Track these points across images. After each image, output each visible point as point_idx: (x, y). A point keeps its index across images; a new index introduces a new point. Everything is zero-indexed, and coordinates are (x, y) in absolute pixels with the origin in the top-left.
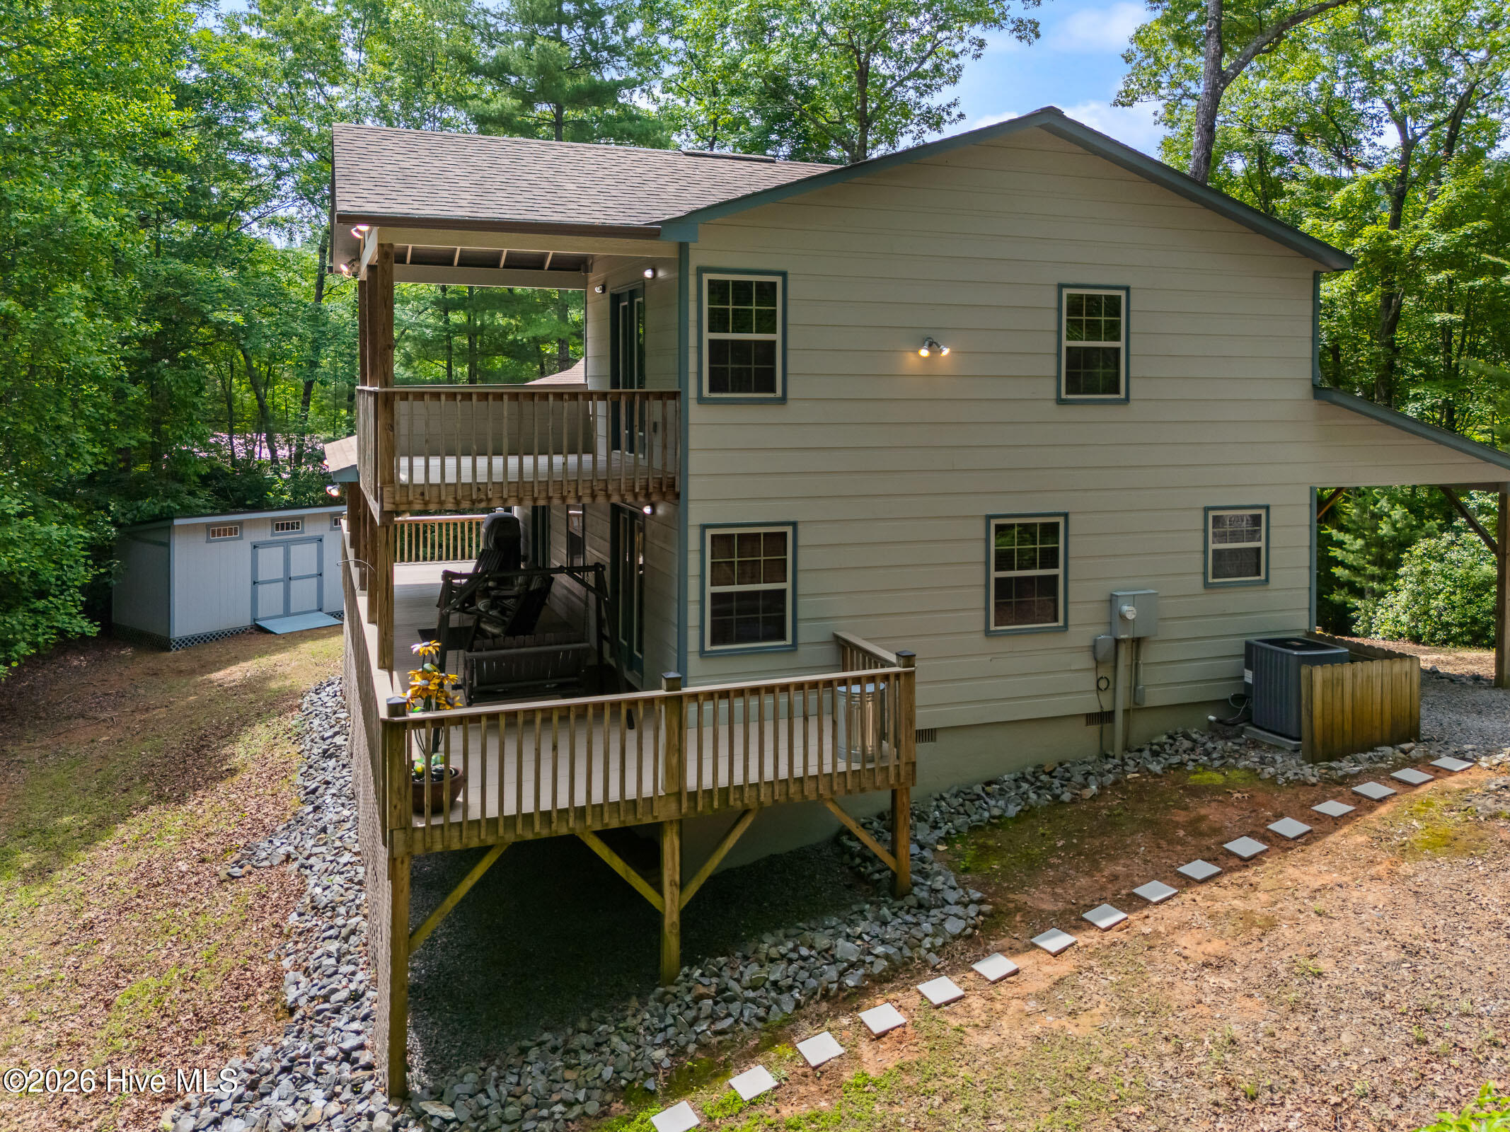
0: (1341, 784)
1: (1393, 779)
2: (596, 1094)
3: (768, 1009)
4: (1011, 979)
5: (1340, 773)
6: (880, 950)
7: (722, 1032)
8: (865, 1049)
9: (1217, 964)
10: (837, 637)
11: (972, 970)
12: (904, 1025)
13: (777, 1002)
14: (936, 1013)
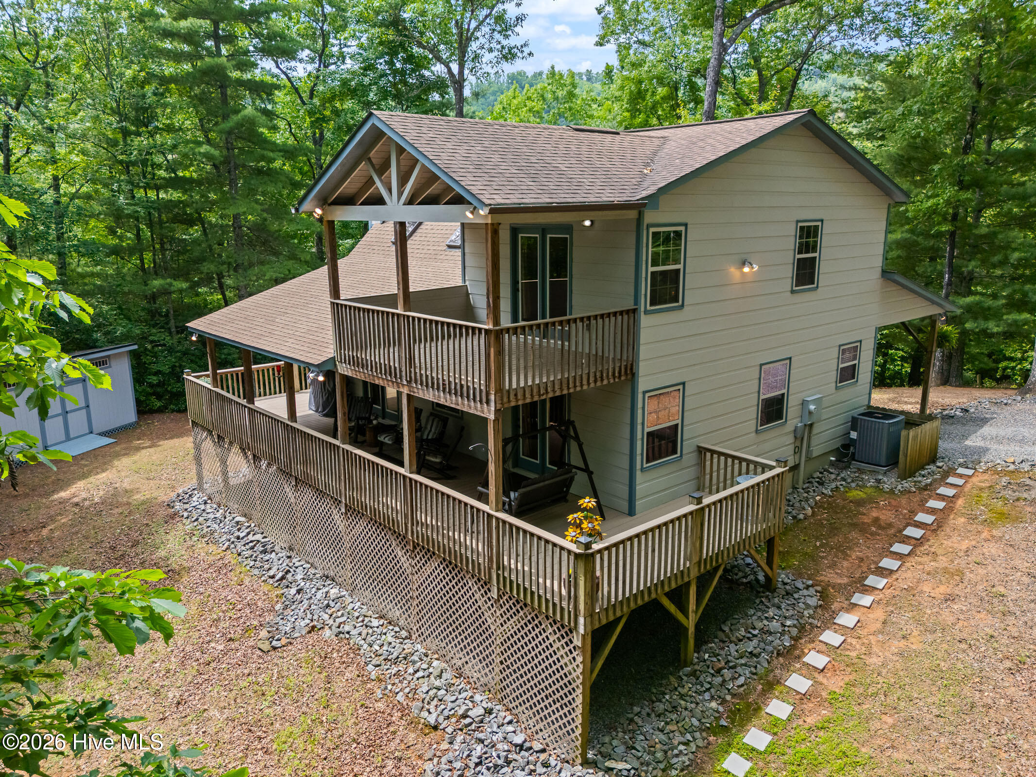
0: (926, 490)
1: (947, 483)
2: (697, 735)
3: (756, 667)
4: (859, 625)
5: (923, 484)
6: (788, 623)
7: (742, 685)
8: (820, 678)
9: (950, 599)
10: (699, 447)
11: (835, 624)
12: (830, 662)
13: (758, 663)
14: (839, 651)
